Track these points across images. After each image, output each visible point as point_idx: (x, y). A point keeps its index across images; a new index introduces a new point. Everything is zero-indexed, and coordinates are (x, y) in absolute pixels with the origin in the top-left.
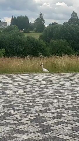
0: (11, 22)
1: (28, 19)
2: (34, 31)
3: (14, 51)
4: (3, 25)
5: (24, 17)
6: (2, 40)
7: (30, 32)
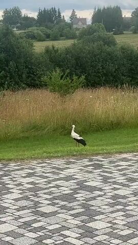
0: (93, 18)
1: (121, 11)
2: (131, 30)
3: (99, 73)
4: (80, 23)
5: (114, 8)
6: (80, 55)
7: (124, 32)
